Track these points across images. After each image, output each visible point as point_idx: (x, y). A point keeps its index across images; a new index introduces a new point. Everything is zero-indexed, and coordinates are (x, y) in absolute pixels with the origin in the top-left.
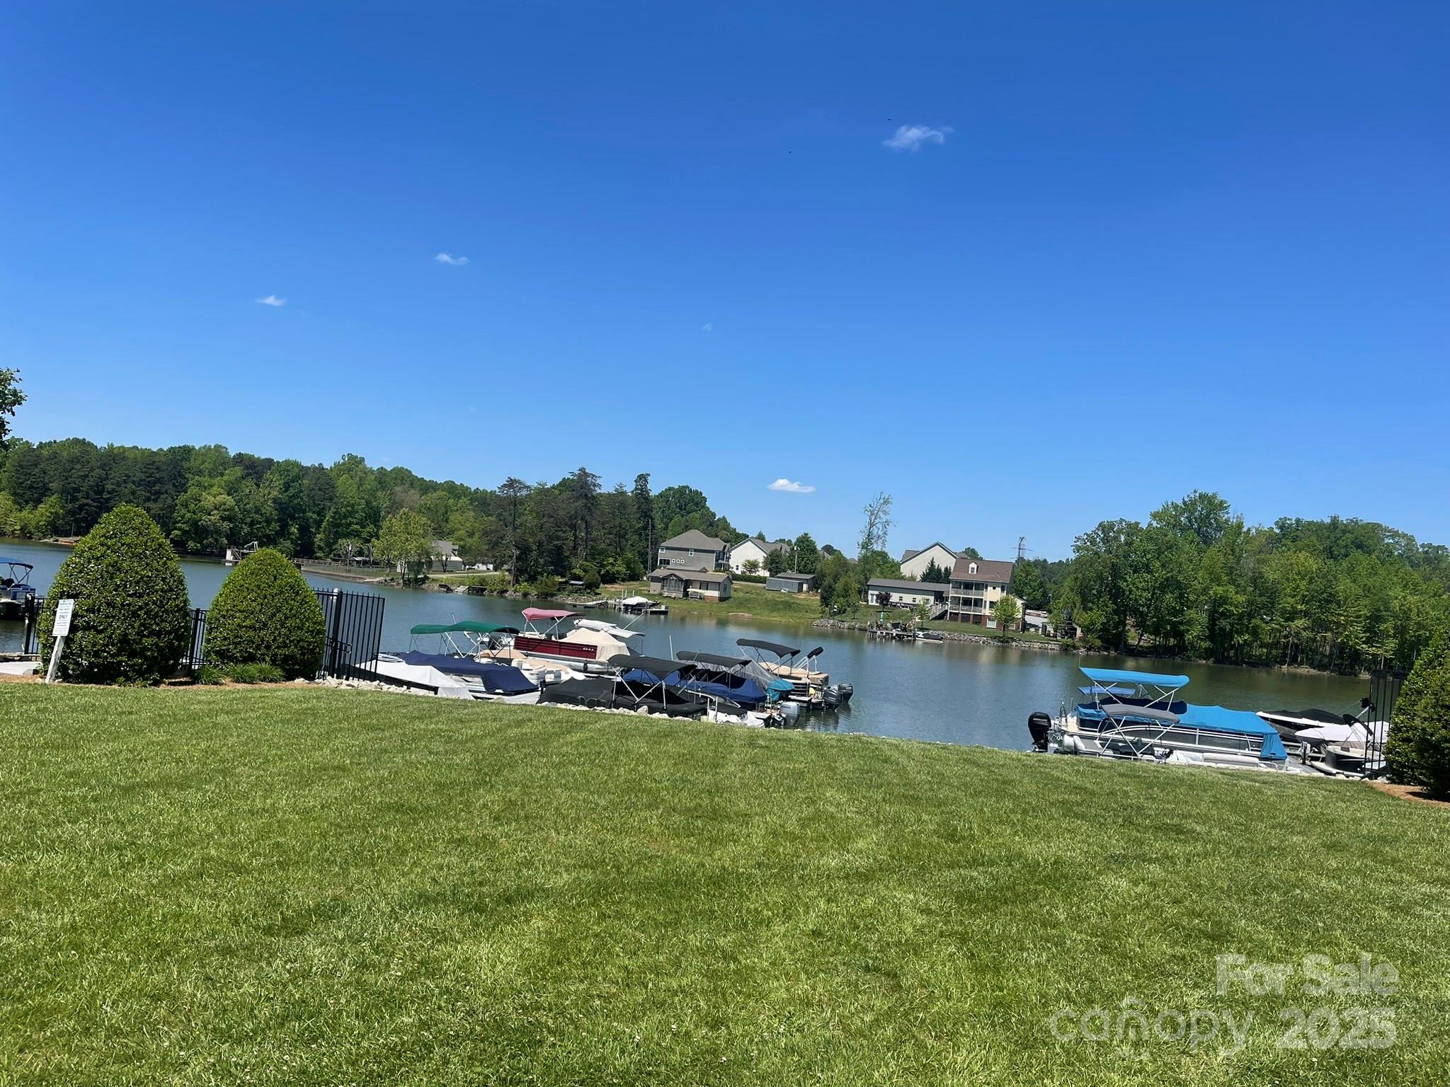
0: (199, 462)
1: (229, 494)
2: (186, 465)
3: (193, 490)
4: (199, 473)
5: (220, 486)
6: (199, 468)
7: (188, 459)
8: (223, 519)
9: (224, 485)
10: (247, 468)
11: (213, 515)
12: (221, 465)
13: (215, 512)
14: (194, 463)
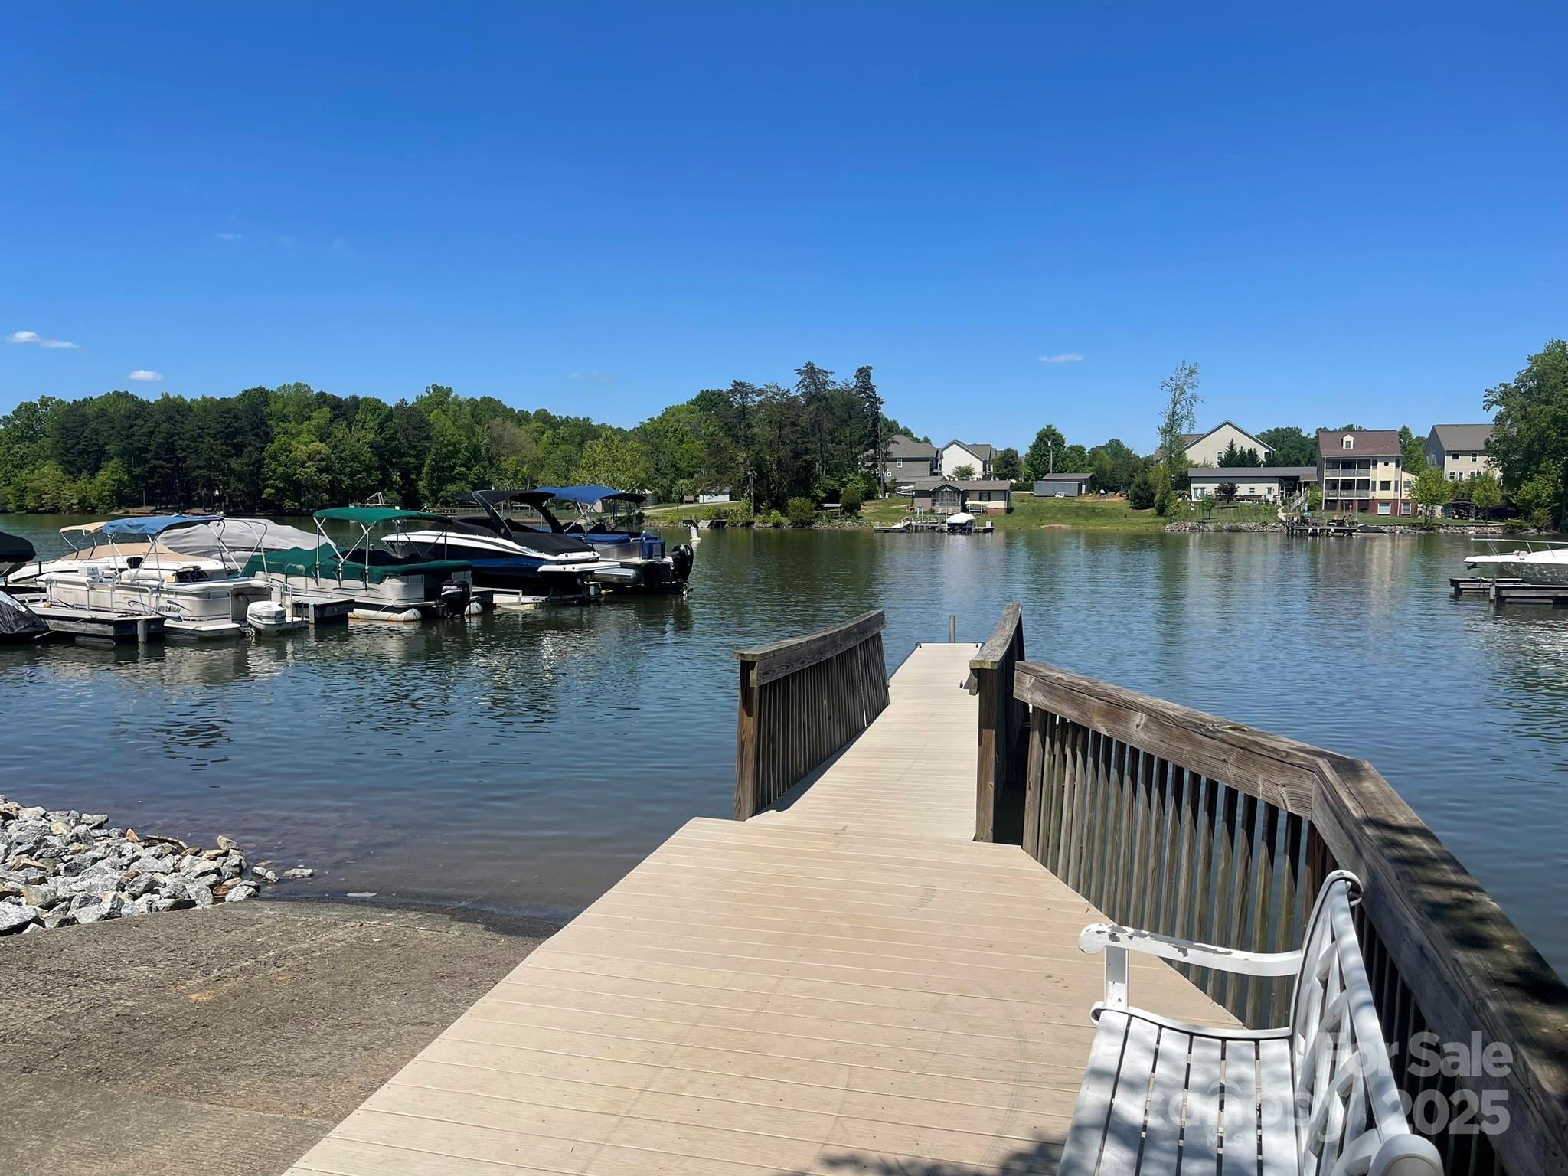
0: (280, 406)
1: (322, 441)
2: (266, 410)
3: (281, 440)
4: (284, 418)
5: (309, 431)
6: (282, 412)
7: (266, 403)
8: (320, 471)
9: (314, 430)
10: (333, 408)
11: (309, 467)
12: (305, 406)
13: (309, 463)
14: (275, 407)
